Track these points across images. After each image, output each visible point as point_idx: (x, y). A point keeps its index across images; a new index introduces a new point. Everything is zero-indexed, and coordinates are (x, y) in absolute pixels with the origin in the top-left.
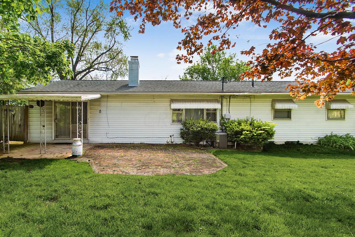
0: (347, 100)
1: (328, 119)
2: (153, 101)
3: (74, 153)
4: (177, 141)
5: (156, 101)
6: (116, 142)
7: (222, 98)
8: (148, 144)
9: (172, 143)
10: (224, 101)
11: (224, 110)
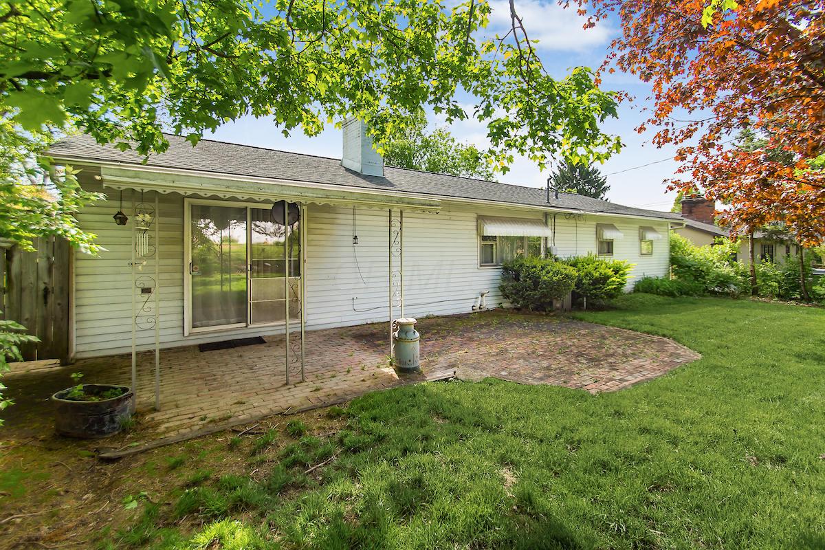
0: (654, 227)
1: (642, 254)
2: (448, 218)
3: (412, 362)
4: (490, 303)
5: (453, 218)
6: (375, 321)
7: (546, 219)
8: (443, 317)
9: (482, 310)
10: (549, 223)
11: (549, 239)
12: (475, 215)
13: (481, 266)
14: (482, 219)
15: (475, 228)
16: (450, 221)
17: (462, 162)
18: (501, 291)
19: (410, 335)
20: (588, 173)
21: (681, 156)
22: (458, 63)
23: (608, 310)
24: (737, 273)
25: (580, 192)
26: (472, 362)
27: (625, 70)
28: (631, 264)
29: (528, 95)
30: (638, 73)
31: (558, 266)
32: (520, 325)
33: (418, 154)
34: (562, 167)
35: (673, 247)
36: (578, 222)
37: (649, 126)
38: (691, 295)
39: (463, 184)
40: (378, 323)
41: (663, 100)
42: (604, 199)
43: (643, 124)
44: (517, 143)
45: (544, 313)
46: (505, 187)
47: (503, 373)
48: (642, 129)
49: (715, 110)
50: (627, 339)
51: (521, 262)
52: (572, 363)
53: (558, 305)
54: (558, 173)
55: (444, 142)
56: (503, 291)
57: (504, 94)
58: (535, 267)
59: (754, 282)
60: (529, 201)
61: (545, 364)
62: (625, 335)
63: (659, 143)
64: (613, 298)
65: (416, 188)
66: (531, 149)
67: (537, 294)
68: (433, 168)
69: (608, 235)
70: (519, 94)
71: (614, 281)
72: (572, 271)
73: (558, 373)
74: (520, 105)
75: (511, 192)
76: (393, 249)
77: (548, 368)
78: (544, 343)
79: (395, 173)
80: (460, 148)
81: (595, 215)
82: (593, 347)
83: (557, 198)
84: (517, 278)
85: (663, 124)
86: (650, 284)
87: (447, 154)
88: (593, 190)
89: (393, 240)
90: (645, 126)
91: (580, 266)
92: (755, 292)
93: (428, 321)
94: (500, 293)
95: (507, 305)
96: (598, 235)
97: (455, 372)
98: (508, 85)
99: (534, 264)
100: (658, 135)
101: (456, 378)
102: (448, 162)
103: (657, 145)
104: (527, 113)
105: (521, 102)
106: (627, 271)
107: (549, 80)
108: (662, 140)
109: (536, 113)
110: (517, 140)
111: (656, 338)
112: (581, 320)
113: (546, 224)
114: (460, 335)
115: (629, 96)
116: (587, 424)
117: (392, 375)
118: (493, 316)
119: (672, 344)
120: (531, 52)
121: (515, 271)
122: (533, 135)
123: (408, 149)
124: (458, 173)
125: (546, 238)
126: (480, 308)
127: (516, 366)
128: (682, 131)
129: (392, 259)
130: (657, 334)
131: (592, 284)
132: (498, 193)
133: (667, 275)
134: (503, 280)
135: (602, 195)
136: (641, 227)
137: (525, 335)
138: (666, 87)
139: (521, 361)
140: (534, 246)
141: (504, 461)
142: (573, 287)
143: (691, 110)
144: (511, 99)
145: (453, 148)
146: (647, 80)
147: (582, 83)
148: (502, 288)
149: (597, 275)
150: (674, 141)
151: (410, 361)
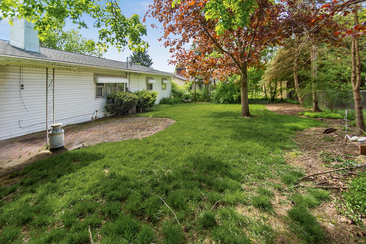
1: (162, 89)
2: (79, 74)
3: (60, 144)
4: (100, 115)
5: (82, 75)
6: (35, 132)
7: (126, 75)
8: (76, 124)
9: (96, 119)
10: (128, 77)
11: (127, 84)
12: (93, 74)
13: (96, 98)
14: (96, 75)
15: (93, 79)
16: (81, 77)
17: (86, 47)
18: (106, 109)
19: (59, 131)
20: (145, 56)
21: (171, 51)
22: (85, 3)
23: (149, 112)
24: (191, 94)
25: (142, 64)
26: (91, 139)
27: (154, 17)
28: (158, 92)
29: (116, 21)
30: (158, 19)
31: (131, 95)
32: (114, 122)
33: (60, 41)
34: (135, 53)
35: (173, 86)
36: (139, 76)
37: (163, 39)
38: (178, 103)
39: (87, 59)
40: (36, 133)
41: (167, 30)
42: (151, 68)
43: (161, 38)
44: (111, 40)
45: (125, 116)
46: (108, 60)
47: (106, 140)
48: (160, 40)
49: (182, 35)
50: (155, 120)
51: (115, 94)
52: (134, 132)
53: (131, 112)
54: (133, 55)
55: (76, 36)
56: (107, 109)
57: (106, 20)
58: (121, 96)
59: (195, 96)
60: (119, 67)
61: (124, 134)
62: (154, 119)
63: (166, 45)
64: (151, 107)
65: (61, 59)
66: (116, 44)
67: (122, 108)
68: (69, 49)
69: (150, 81)
70: (112, 21)
71: (151, 100)
72: (137, 97)
73: (128, 136)
74: (112, 25)
75: (111, 63)
76: (49, 89)
77: (125, 135)
78: (124, 127)
79: (47, 51)
80: (85, 40)
81: (146, 73)
82: (143, 125)
83: (131, 66)
84: (113, 102)
85: (167, 38)
86: (165, 100)
87: (77, 42)
88: (147, 64)
89: (49, 83)
90: (161, 39)
91: (139, 94)
92: (196, 100)
93: (67, 127)
94: (105, 110)
95: (108, 115)
96: (147, 82)
97: (83, 145)
98: (108, 16)
99: (120, 95)
100: (165, 43)
101: (84, 147)
102: (78, 47)
103: (165, 46)
104: (115, 29)
105: (113, 24)
106: (156, 95)
107: (123, 17)
108: (167, 44)
109: (119, 29)
110: (111, 39)
111: (164, 119)
112: (139, 116)
113: (126, 77)
114: (86, 130)
115: (156, 26)
116: (137, 148)
117: (48, 153)
118: (102, 120)
119: (168, 119)
120: (117, 5)
121: (112, 99)
122: (117, 38)
123: (53, 38)
124: (84, 53)
125: (126, 84)
126: (95, 118)
127: (112, 137)
128: (172, 42)
129: (48, 94)
130: (165, 117)
131: (144, 102)
132: (105, 63)
133: (170, 97)
134: (107, 103)
135: (150, 66)
136: (162, 78)
137: (116, 125)
138: (167, 25)
139: (114, 135)
140: (121, 87)
141: (105, 167)
142: (137, 103)
143: (175, 34)
144: (109, 22)
145: (81, 39)
146: (161, 22)
147: (136, 20)
148: (106, 107)
149: (146, 98)
150: (170, 45)
151: (59, 144)
